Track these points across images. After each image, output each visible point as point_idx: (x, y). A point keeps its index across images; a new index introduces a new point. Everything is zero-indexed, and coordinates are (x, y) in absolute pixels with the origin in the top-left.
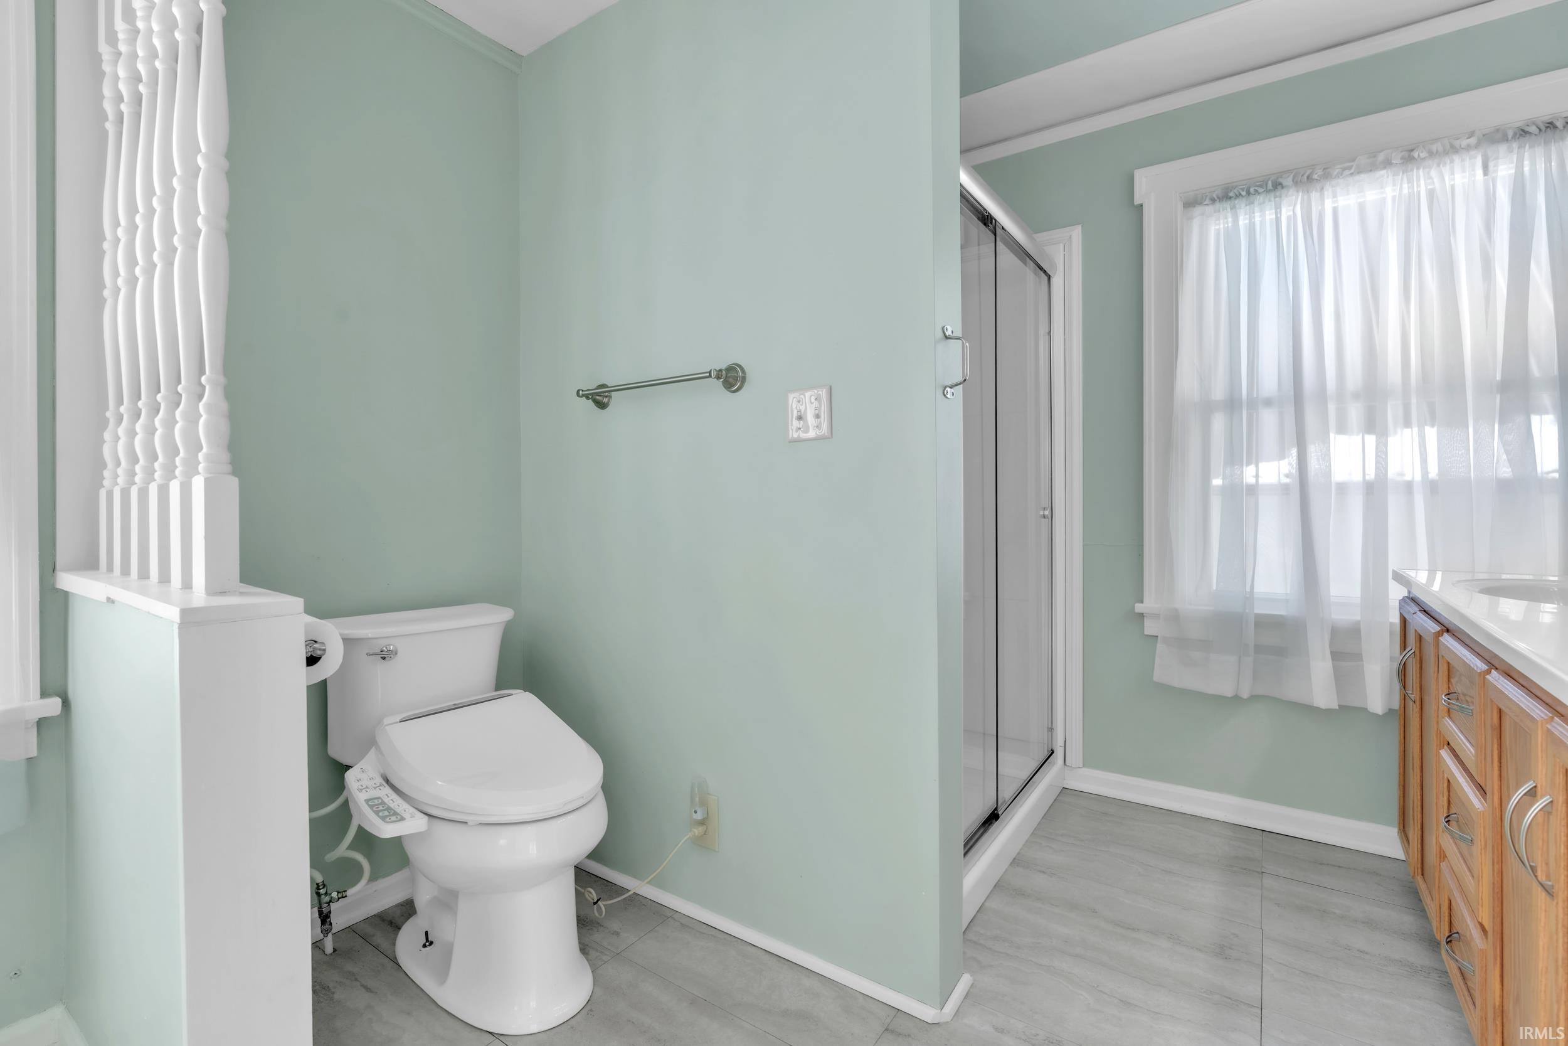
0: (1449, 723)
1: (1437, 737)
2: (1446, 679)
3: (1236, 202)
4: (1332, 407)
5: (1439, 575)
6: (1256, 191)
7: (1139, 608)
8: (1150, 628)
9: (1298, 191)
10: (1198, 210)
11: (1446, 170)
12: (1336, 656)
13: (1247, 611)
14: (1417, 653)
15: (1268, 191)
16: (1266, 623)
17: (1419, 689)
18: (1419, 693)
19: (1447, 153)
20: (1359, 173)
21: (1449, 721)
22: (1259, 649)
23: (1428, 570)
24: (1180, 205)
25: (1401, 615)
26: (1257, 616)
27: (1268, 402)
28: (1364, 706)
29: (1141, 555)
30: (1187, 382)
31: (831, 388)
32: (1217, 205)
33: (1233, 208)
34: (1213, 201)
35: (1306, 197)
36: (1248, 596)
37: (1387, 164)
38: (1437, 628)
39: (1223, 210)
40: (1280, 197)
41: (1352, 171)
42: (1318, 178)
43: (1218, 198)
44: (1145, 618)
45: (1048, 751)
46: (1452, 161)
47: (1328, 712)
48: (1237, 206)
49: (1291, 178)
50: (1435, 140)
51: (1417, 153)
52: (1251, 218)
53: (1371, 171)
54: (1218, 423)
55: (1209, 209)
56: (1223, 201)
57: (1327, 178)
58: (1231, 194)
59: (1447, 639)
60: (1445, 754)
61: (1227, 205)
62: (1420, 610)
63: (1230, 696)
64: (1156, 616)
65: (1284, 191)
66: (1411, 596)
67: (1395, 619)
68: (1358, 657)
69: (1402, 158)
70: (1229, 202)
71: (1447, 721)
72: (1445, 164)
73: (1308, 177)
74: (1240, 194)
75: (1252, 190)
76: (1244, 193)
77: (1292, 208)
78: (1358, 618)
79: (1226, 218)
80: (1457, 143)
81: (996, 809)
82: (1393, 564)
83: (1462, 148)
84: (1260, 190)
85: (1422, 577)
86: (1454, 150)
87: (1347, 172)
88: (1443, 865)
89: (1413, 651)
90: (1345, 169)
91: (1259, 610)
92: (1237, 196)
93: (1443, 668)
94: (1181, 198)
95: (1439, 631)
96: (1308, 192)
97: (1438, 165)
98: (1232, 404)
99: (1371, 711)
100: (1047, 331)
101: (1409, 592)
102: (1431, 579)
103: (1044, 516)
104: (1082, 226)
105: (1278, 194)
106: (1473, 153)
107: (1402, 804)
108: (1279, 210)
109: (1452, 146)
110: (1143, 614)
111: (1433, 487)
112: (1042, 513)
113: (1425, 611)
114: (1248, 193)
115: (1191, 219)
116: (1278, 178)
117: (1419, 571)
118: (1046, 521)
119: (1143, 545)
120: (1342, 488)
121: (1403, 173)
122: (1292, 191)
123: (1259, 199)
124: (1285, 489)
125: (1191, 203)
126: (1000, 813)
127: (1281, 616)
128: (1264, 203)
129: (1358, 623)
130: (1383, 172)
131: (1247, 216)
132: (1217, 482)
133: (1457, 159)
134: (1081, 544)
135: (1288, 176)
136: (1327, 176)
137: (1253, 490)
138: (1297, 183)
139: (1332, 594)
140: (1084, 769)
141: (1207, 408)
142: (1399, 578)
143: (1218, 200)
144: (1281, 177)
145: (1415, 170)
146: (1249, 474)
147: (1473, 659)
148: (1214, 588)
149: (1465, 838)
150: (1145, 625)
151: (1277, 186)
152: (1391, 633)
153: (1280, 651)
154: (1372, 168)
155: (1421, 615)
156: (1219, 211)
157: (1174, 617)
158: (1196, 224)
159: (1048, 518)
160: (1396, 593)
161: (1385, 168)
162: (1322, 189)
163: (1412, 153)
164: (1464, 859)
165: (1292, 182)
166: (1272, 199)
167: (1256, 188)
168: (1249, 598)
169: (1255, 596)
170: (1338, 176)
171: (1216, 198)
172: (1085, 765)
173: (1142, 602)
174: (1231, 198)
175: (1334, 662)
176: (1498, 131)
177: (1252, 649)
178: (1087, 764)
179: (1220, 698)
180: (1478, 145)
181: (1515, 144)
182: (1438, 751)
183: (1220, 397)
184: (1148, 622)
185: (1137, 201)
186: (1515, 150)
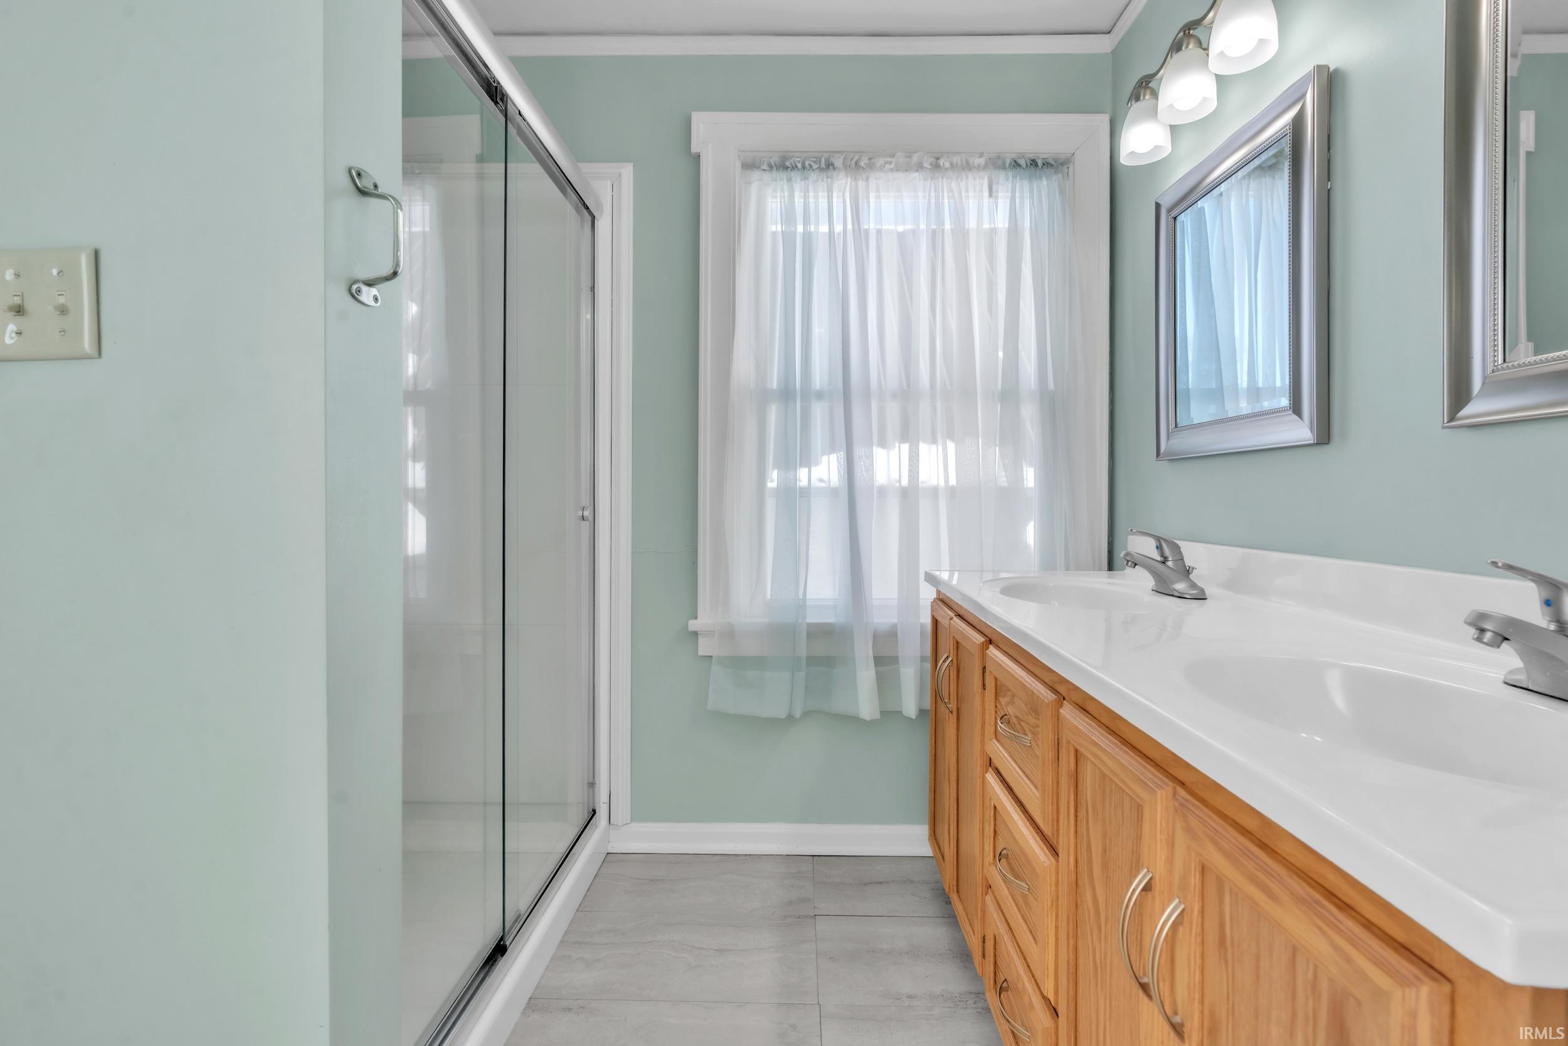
0: (997, 747)
1: (980, 757)
2: (993, 697)
3: (793, 173)
4: (874, 405)
5: (956, 574)
6: (810, 166)
7: (693, 625)
8: (705, 647)
9: (847, 177)
10: (756, 175)
11: (963, 184)
12: (879, 661)
13: (800, 621)
14: (955, 661)
15: (821, 169)
16: (821, 632)
17: (956, 699)
18: (956, 703)
19: (964, 169)
20: (898, 170)
21: (997, 744)
22: (812, 660)
23: (950, 571)
24: (738, 165)
25: (933, 617)
26: (809, 625)
27: (819, 395)
28: (899, 710)
29: (695, 563)
30: (743, 366)
31: (96, 254)
32: (774, 172)
33: (789, 180)
34: (771, 167)
35: (854, 184)
36: (801, 604)
37: (919, 167)
38: (980, 639)
39: (780, 180)
40: (832, 177)
41: (892, 166)
42: (864, 166)
43: (776, 166)
44: (699, 636)
45: (588, 812)
46: (967, 178)
47: (873, 722)
48: (793, 179)
49: (841, 160)
50: (956, 153)
51: (942, 161)
52: (806, 197)
53: (907, 170)
54: (773, 413)
55: (767, 176)
56: (779, 170)
57: (871, 168)
58: (788, 164)
59: (992, 651)
60: (991, 777)
61: (784, 175)
62: (956, 615)
63: (783, 717)
64: (710, 633)
65: (835, 173)
66: (941, 597)
67: (927, 620)
68: (895, 660)
69: (931, 164)
70: (786, 173)
71: (994, 744)
72: (962, 180)
73: (856, 163)
74: (796, 166)
75: (807, 163)
76: (799, 165)
77: (842, 194)
78: (895, 620)
79: (783, 191)
80: (971, 160)
81: (502, 939)
82: (924, 567)
83: (975, 167)
84: (815, 166)
85: (945, 576)
86: (968, 167)
87: (888, 166)
88: (989, 899)
89: (950, 659)
90: (886, 163)
91: (812, 618)
92: (793, 167)
93: (990, 684)
94: (739, 156)
95: (983, 643)
96: (856, 179)
97: (957, 179)
98: (786, 394)
99: (905, 715)
100: (590, 285)
101: (938, 592)
102: (951, 576)
103: (583, 518)
104: (634, 165)
105: (830, 175)
106: (982, 173)
107: (933, 809)
108: (830, 194)
109: (968, 163)
110: (697, 632)
111: (952, 492)
112: (580, 513)
113: (959, 615)
114: (804, 167)
115: (749, 183)
116: (830, 157)
117: (942, 572)
118: (586, 526)
119: (697, 552)
120: (883, 491)
121: (931, 179)
122: (842, 175)
123: (813, 176)
124: (834, 492)
125: (750, 166)
126: (508, 943)
127: (830, 624)
128: (817, 181)
129: (895, 625)
130: (916, 174)
131: (802, 194)
132: (772, 484)
133: (970, 176)
134: (630, 551)
135: (840, 157)
136: (871, 166)
137: (806, 492)
138: (846, 167)
139: (874, 597)
140: (633, 824)
141: (763, 397)
142: (931, 579)
143: (775, 168)
144: (833, 157)
145: (940, 179)
146: (802, 474)
147: (1033, 682)
148: (769, 596)
149: (1021, 885)
150: (699, 645)
151: (829, 166)
152: (922, 633)
153: (828, 661)
154: (907, 168)
155: (956, 620)
156: (776, 181)
157: (729, 634)
158: (754, 189)
159: (588, 520)
160: (928, 594)
161: (917, 171)
162: (868, 178)
163: (938, 161)
164: (1017, 905)
165: (842, 165)
166: (825, 180)
167: (811, 163)
168: (801, 606)
169: (808, 604)
170: (881, 169)
171: (774, 166)
172: (634, 818)
173: (696, 618)
174: (788, 168)
175: (876, 665)
176: (999, 157)
177: (804, 662)
178: (638, 815)
179: (773, 723)
180: (985, 167)
181: (1010, 174)
182: (984, 779)
183: (775, 387)
184: (702, 641)
185: (694, 149)
186: (1010, 179)
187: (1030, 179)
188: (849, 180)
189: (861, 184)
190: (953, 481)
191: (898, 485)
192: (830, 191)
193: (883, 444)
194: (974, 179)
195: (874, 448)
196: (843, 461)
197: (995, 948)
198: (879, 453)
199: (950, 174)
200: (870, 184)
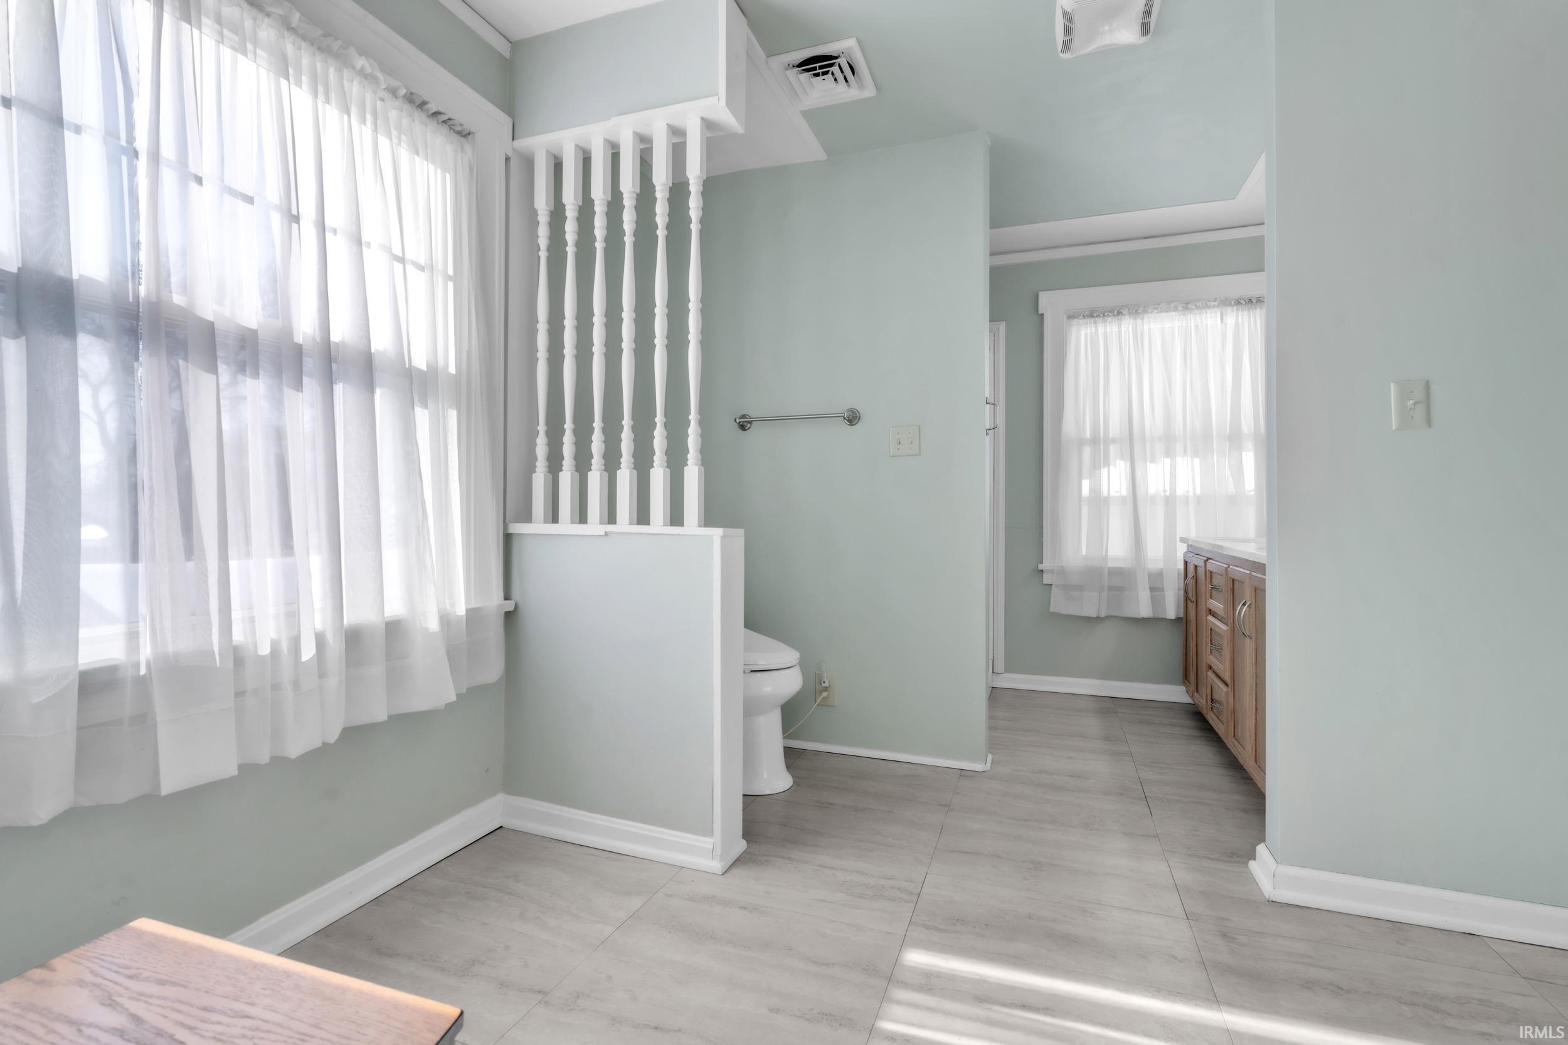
1: (1205, 612)
3: (1097, 319)
4: (1148, 445)
6: (1108, 315)
7: (1040, 567)
8: (1047, 579)
9: (1130, 317)
10: (1075, 321)
11: (1203, 316)
12: (1152, 589)
13: (1104, 565)
14: (1194, 577)
15: (1114, 316)
16: (1116, 572)
18: (1194, 594)
19: (1204, 308)
22: (1111, 588)
24: (1065, 317)
25: (1185, 560)
26: (1110, 568)
27: (1114, 441)
28: (1165, 616)
29: (1041, 534)
30: (1069, 425)
32: (1087, 319)
33: (1095, 323)
34: (1084, 317)
35: (1134, 321)
39: (1090, 323)
40: (1121, 319)
44: (1044, 573)
46: (1206, 312)
47: (1148, 620)
48: (1098, 322)
50: (1199, 300)
51: (1190, 305)
52: (1105, 329)
53: (1167, 311)
54: (1087, 449)
55: (1081, 321)
56: (1089, 317)
57: (1145, 312)
58: (1095, 315)
60: (1209, 617)
61: (1092, 320)
62: (1195, 555)
63: (1094, 617)
64: (1052, 572)
65: (1123, 317)
66: (1189, 548)
67: (1181, 562)
68: (1162, 589)
69: (1183, 307)
71: (1210, 601)
72: (1203, 314)
73: (1136, 310)
74: (1099, 315)
75: (1106, 313)
76: (1101, 315)
77: (1127, 326)
78: (1162, 567)
79: (1091, 327)
80: (1209, 303)
82: (1180, 533)
83: (1211, 306)
84: (1110, 315)
86: (1207, 306)
87: (1155, 311)
89: (1191, 577)
90: (1154, 309)
91: (1111, 565)
94: (1066, 312)
96: (1135, 318)
97: (1200, 314)
98: (1095, 441)
99: (1169, 618)
101: (1188, 546)
104: (1006, 323)
105: (1120, 317)
106: (1216, 309)
108: (1120, 327)
109: (1207, 304)
110: (1042, 570)
111: (1198, 499)
113: (1197, 554)
114: (1104, 316)
115: (1071, 325)
116: (1119, 309)
119: (1043, 529)
120: (1153, 498)
121: (1183, 315)
122: (1127, 317)
123: (1110, 319)
124: (1124, 499)
125: (1071, 316)
127: (1121, 568)
128: (1112, 322)
129: (1162, 569)
130: (1174, 313)
131: (1103, 328)
132: (1086, 494)
133: (1208, 311)
134: (1004, 528)
135: (1126, 309)
136: (1145, 310)
137: (1106, 501)
138: (1130, 312)
139: (1149, 553)
140: (1004, 674)
141: (1081, 442)
142: (1183, 540)
143: (1087, 317)
144: (1122, 309)
148: (1084, 554)
150: (1044, 578)
151: (1119, 313)
152: (1179, 574)
155: (1195, 557)
156: (1087, 323)
157: (1062, 572)
158: (1074, 329)
160: (1181, 549)
161: (1174, 311)
162: (1143, 318)
163: (1187, 305)
165: (1127, 312)
167: (1109, 312)
168: (1106, 558)
169: (1108, 557)
171: (1086, 315)
172: (1005, 671)
173: (1042, 563)
175: (1151, 591)
176: (1227, 299)
177: (1106, 588)
178: (1008, 669)
179: (1088, 620)
180: (1218, 306)
181: (1235, 308)
182: (1206, 620)
183: (1088, 436)
184: (1045, 575)
185: (1040, 312)
186: (1235, 311)
187: (1249, 310)
188: (1132, 319)
189: (1139, 321)
190: (1198, 492)
191: (1163, 494)
192: (1120, 325)
193: (1153, 461)
194: (1211, 313)
195: (1148, 464)
196: (1128, 468)
197: (1212, 693)
198: (1151, 467)
199: (1195, 311)
200: (1145, 321)
